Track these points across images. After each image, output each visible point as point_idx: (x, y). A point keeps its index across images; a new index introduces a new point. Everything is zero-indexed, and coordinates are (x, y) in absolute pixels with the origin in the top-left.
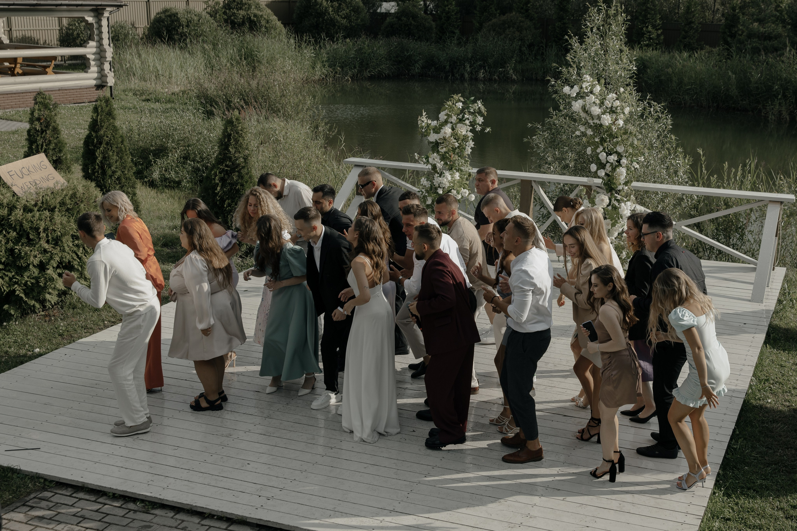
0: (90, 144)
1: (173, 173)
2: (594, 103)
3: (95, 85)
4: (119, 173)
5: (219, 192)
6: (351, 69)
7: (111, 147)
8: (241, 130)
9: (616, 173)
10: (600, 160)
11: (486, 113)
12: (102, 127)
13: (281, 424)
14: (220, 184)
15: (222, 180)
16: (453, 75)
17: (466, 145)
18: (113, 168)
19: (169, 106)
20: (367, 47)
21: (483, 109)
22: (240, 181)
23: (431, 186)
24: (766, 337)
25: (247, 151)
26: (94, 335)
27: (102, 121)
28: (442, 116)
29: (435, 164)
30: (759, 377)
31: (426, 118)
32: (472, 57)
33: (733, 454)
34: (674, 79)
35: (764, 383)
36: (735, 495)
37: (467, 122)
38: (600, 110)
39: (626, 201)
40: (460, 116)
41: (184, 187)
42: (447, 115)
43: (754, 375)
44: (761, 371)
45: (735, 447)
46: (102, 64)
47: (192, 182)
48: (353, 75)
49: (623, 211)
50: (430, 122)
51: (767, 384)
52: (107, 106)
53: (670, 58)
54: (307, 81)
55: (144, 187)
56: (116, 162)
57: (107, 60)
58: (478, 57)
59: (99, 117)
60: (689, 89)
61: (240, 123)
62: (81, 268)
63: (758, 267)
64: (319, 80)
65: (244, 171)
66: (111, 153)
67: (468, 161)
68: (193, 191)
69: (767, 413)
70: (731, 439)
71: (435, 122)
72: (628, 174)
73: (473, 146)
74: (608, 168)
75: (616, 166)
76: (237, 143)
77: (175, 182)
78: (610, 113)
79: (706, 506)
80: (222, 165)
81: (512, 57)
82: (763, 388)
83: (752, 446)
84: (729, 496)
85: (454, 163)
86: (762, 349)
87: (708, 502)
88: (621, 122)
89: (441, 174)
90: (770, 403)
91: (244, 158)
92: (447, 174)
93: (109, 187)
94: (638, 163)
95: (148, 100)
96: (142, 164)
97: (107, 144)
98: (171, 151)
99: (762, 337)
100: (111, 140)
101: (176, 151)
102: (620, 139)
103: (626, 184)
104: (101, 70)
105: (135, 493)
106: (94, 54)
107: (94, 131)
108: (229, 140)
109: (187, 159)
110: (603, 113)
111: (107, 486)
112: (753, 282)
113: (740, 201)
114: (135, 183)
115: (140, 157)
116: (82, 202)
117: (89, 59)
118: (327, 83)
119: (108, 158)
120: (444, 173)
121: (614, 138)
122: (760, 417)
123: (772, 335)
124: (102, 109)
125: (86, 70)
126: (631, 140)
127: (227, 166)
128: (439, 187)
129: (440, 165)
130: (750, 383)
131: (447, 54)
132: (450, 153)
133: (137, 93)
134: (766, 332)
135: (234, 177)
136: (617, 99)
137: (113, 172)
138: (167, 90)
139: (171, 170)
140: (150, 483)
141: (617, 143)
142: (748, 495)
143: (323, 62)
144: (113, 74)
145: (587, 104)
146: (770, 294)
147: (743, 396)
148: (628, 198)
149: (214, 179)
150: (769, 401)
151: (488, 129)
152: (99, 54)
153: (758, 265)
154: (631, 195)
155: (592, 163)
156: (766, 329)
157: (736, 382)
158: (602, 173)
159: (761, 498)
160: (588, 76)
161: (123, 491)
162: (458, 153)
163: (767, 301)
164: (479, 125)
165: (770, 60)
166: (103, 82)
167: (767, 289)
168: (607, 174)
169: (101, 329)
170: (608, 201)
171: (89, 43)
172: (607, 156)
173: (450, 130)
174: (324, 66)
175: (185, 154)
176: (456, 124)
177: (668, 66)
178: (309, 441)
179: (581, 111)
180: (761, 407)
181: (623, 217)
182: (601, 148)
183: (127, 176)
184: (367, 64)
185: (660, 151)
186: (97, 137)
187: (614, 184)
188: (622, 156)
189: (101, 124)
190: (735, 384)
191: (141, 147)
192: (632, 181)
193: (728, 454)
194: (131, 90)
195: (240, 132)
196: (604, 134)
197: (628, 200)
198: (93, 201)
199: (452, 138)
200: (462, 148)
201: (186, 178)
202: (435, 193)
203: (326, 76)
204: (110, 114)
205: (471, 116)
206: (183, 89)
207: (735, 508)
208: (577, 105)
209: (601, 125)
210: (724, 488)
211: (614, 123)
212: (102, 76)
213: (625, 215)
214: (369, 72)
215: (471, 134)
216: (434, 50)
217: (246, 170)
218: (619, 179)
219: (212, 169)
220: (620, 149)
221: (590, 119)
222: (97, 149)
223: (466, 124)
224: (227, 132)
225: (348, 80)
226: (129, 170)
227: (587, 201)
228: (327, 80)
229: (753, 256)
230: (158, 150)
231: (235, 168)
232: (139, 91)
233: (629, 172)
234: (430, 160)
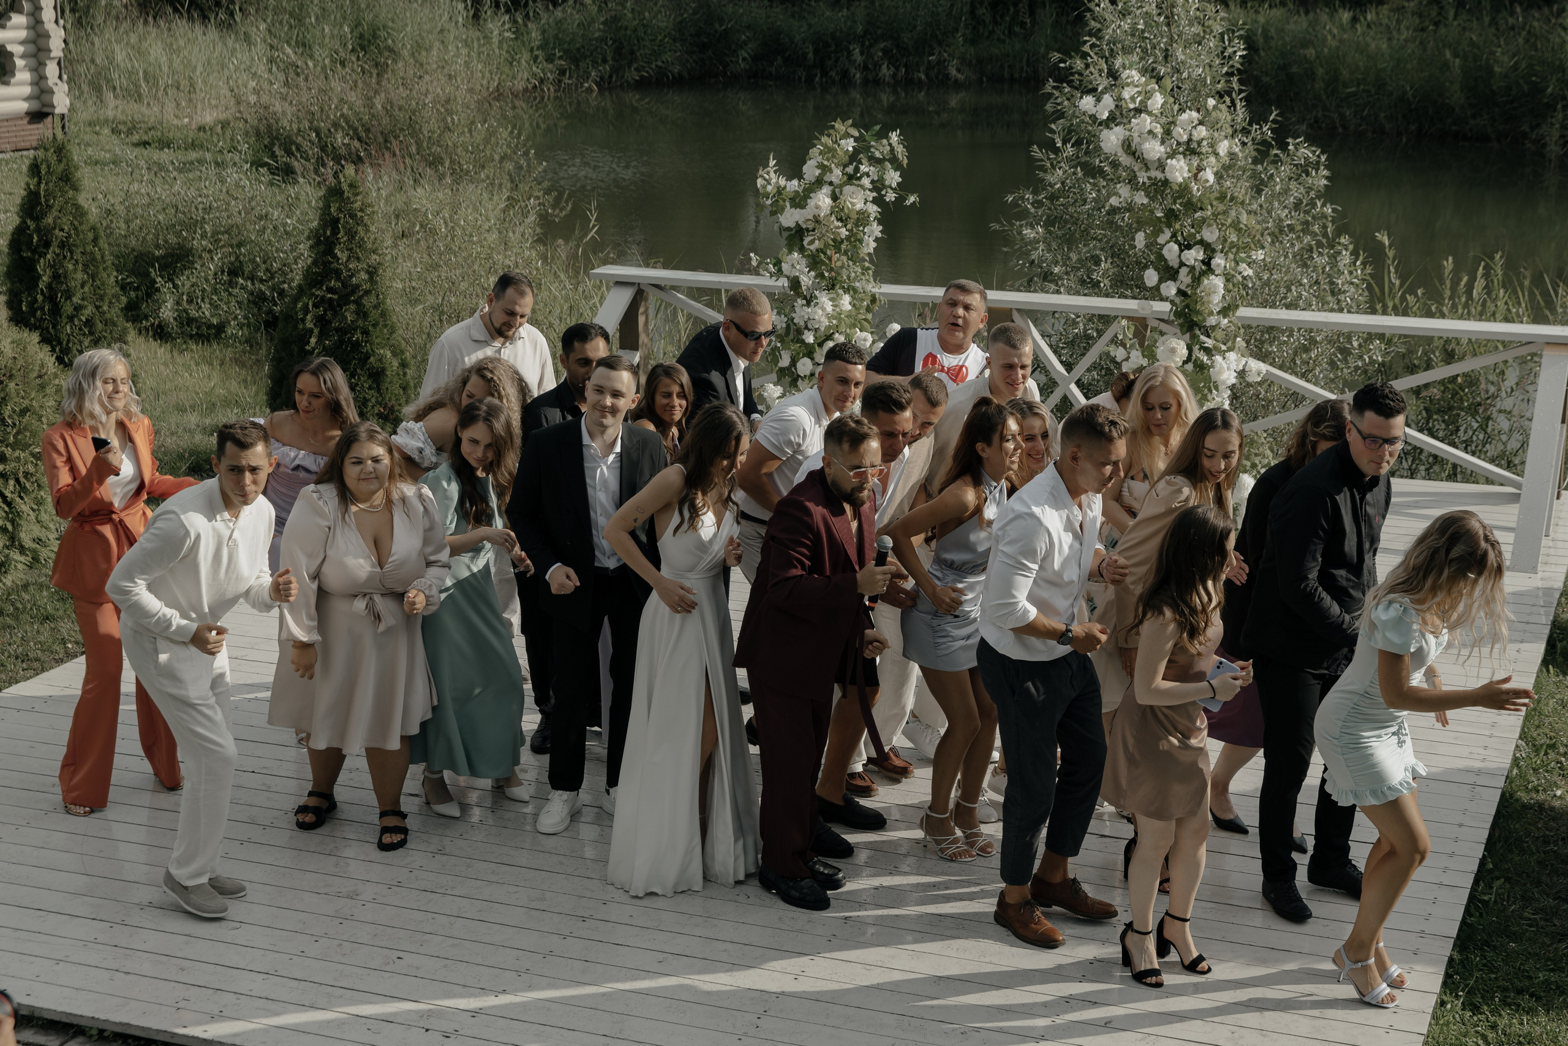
0: (24, 247)
1: (206, 307)
2: (1150, 132)
3: (28, 113)
4: (89, 310)
5: (314, 349)
6: (595, 63)
7: (72, 254)
8: (361, 210)
9: (1202, 288)
10: (1166, 260)
11: (905, 161)
12: (50, 207)
13: (469, 866)
14: (316, 331)
15: (321, 321)
16: (824, 74)
17: (864, 234)
18: (75, 300)
19: (193, 155)
20: (630, 15)
21: (900, 150)
22: (360, 323)
23: (788, 327)
24: (1546, 650)
25: (375, 257)
26: (45, 675)
27: (48, 193)
28: (810, 170)
29: (797, 277)
30: (1535, 739)
31: (775, 172)
32: (866, 32)
33: (1481, 915)
34: (1320, 71)
35: (1546, 754)
36: (1489, 1006)
37: (866, 182)
38: (1162, 149)
39: (1225, 351)
40: (850, 169)
41: (230, 338)
42: (821, 166)
43: (1523, 736)
44: (1538, 727)
45: (1486, 898)
46: (42, 64)
47: (249, 326)
48: (602, 78)
49: (1220, 372)
50: (782, 182)
51: (1552, 755)
52: (60, 161)
53: (1310, 25)
54: (498, 94)
55: (142, 339)
56: (82, 286)
57: (53, 55)
58: (879, 32)
59: (42, 186)
60: (1354, 94)
61: (357, 194)
62: (13, 525)
63: (1524, 493)
64: (526, 90)
65: (369, 302)
66: (71, 267)
67: (868, 269)
68: (251, 346)
69: (1554, 819)
70: (1476, 881)
71: (795, 182)
72: (1229, 291)
73: (880, 235)
74: (1184, 276)
75: (1203, 273)
76: (353, 237)
77: (210, 326)
78: (1185, 156)
79: (1425, 1032)
80: (321, 288)
81: (957, 30)
82: (1544, 765)
83: (1522, 896)
84: (1475, 1009)
85: (838, 274)
86: (1538, 677)
87: (1430, 1024)
88: (1209, 176)
89: (809, 301)
90: (1560, 797)
91: (368, 272)
92: (825, 301)
93: (68, 341)
94: (1249, 265)
95: (145, 144)
96: (137, 289)
97: (62, 245)
98: (200, 257)
99: (1538, 649)
100: (70, 236)
101: (212, 258)
102: (1209, 213)
103: (1225, 312)
104: (39, 79)
105: (149, 1029)
106: (22, 43)
107: (32, 218)
108: (336, 230)
109: (236, 275)
110: (1171, 156)
111: (84, 1014)
112: (1513, 525)
113: (1479, 345)
114: (125, 332)
115: (133, 272)
116: (11, 377)
117: (11, 54)
118: (543, 98)
119: (65, 277)
120: (816, 298)
121: (1195, 212)
122: (1538, 829)
123: (1559, 645)
124: (49, 167)
125: (6, 79)
126: (1233, 213)
127: (330, 290)
128: (806, 328)
129: (807, 280)
130: (1514, 755)
131: (810, 26)
132: (829, 252)
133: (121, 127)
134: (1545, 637)
135: (348, 314)
136: (1201, 123)
137: (76, 309)
138: (186, 120)
139: (203, 300)
140: (182, 1004)
141: (1204, 220)
142: (1519, 1005)
143: (532, 50)
144: (66, 87)
145: (1135, 135)
146: (1552, 551)
147: (1500, 782)
148: (1229, 344)
149: (303, 320)
150: (1559, 793)
151: (912, 199)
152: (34, 42)
153: (1524, 488)
154: (1236, 337)
155: (1146, 267)
156: (1546, 631)
157: (1482, 751)
158: (1170, 289)
159: (1548, 1011)
160: (1134, 72)
161: (121, 1024)
162: (846, 253)
163: (1547, 568)
164: (892, 188)
165: (1536, 24)
166: (44, 105)
167: (1545, 542)
168: (1180, 292)
169: (60, 662)
170: (1185, 352)
171: (10, 18)
172: (1181, 251)
173: (828, 201)
174: (535, 59)
175: (232, 263)
176: (841, 186)
177: (1306, 44)
178: (534, 905)
179: (1120, 152)
180: (1540, 807)
181: (1221, 388)
182: (1167, 234)
183: (108, 316)
184: (632, 52)
185: (1298, 237)
186: (38, 230)
187: (1198, 313)
188: (1214, 251)
189: (47, 201)
190: (1481, 757)
191: (133, 250)
192: (1237, 307)
193: (1471, 915)
194: (106, 121)
195: (359, 214)
196: (1175, 203)
197: (1230, 349)
198: (35, 374)
199: (833, 218)
200: (855, 240)
201: (236, 318)
202: (797, 342)
203: (542, 81)
204: (67, 179)
205: (872, 168)
206: (223, 116)
207: (1491, 1035)
208: (1113, 138)
209: (1166, 182)
210: (1463, 991)
211: (1196, 176)
212: (41, 91)
213: (1224, 382)
214: (637, 70)
215: (875, 208)
216: (781, 17)
217: (373, 299)
218: (1209, 302)
219: (296, 299)
220: (1210, 235)
221: (1140, 169)
222: (40, 256)
223: (862, 187)
224: (330, 214)
225: (590, 90)
226: (111, 303)
227: (1139, 353)
228: (542, 90)
229: (1509, 466)
230: (172, 255)
231: (348, 295)
232: (125, 123)
233: (1230, 286)
234: (784, 266)
